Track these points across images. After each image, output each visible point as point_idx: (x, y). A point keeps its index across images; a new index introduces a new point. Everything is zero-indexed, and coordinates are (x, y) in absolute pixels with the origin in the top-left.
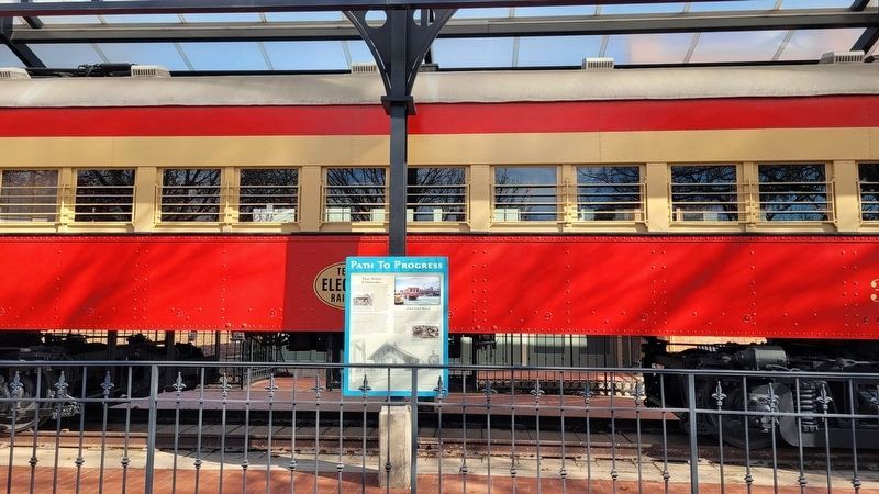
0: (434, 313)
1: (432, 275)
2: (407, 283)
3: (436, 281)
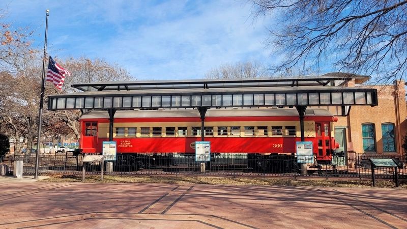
0: (208, 149)
1: (208, 144)
2: (204, 145)
3: (208, 145)
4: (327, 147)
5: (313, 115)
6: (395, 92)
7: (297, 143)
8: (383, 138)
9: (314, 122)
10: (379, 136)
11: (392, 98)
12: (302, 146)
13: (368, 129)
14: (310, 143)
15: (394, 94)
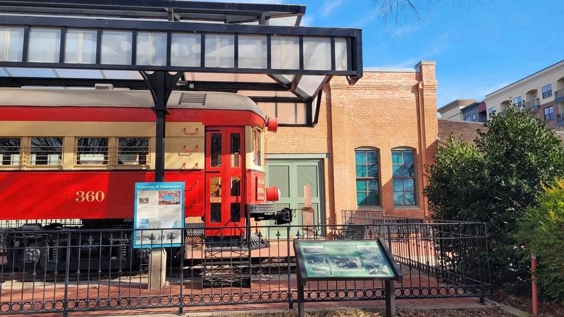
4: (233, 199)
5: (199, 106)
6: (417, 85)
7: (139, 186)
8: (395, 178)
9: (201, 127)
10: (387, 174)
11: (413, 96)
12: (154, 197)
13: (366, 161)
14: (178, 187)
15: (416, 89)
